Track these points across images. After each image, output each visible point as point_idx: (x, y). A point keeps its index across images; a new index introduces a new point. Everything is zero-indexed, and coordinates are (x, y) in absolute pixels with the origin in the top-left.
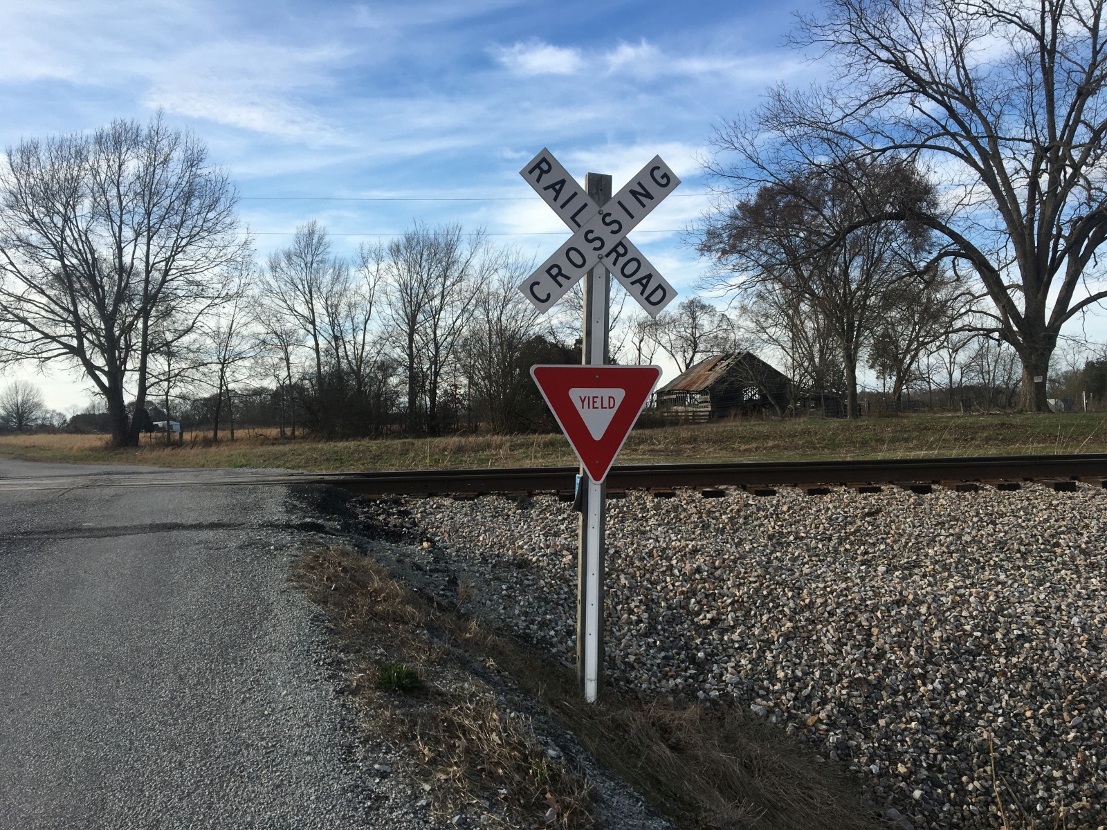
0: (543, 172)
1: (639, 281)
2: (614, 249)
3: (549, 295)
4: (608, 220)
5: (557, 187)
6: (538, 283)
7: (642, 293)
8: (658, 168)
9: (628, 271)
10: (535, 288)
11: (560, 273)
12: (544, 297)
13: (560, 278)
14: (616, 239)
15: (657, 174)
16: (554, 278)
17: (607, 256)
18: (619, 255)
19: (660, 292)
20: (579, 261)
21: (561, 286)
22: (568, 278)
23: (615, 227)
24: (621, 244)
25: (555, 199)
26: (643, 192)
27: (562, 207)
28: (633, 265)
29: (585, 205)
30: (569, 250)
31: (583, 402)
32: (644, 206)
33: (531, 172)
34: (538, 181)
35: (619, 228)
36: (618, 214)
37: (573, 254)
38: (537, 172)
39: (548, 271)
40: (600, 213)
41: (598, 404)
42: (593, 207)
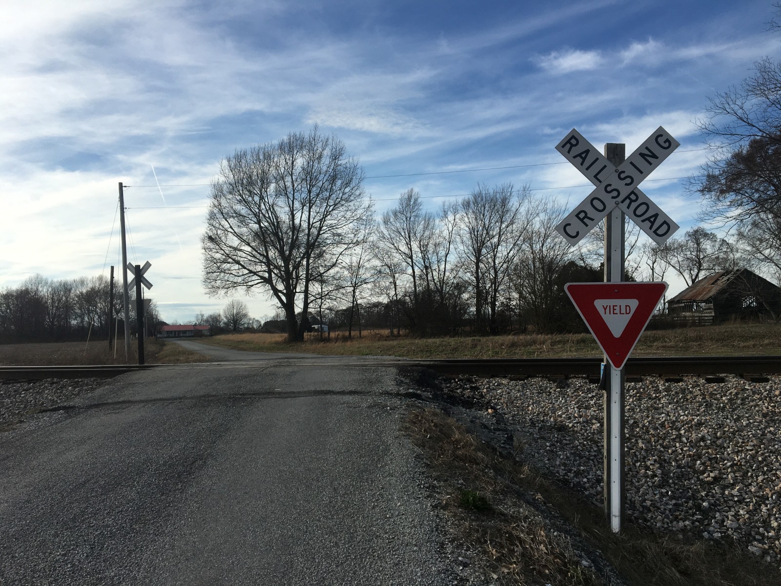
0: (572, 146)
1: (648, 219)
2: (628, 197)
3: (578, 233)
4: (622, 176)
5: (583, 155)
6: (569, 224)
7: (651, 228)
8: (661, 136)
9: (639, 212)
10: (568, 228)
11: (586, 217)
12: (574, 234)
13: (586, 220)
14: (629, 189)
15: (661, 140)
16: (582, 220)
17: (622, 202)
18: (632, 201)
19: (665, 227)
20: (600, 207)
21: (587, 225)
22: (592, 220)
23: (628, 181)
24: (633, 192)
25: (582, 164)
26: (649, 154)
27: (587, 169)
28: (643, 208)
29: (605, 166)
30: (592, 200)
31: (605, 309)
32: (650, 164)
33: (563, 147)
34: (569, 152)
35: (632, 181)
36: (630, 171)
37: (596, 202)
38: (568, 146)
39: (577, 216)
40: (616, 171)
41: (617, 311)
42: (611, 167)
